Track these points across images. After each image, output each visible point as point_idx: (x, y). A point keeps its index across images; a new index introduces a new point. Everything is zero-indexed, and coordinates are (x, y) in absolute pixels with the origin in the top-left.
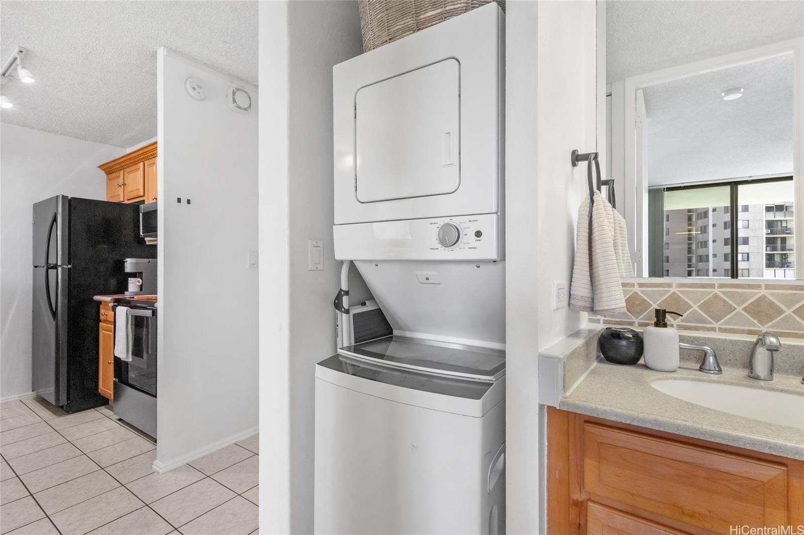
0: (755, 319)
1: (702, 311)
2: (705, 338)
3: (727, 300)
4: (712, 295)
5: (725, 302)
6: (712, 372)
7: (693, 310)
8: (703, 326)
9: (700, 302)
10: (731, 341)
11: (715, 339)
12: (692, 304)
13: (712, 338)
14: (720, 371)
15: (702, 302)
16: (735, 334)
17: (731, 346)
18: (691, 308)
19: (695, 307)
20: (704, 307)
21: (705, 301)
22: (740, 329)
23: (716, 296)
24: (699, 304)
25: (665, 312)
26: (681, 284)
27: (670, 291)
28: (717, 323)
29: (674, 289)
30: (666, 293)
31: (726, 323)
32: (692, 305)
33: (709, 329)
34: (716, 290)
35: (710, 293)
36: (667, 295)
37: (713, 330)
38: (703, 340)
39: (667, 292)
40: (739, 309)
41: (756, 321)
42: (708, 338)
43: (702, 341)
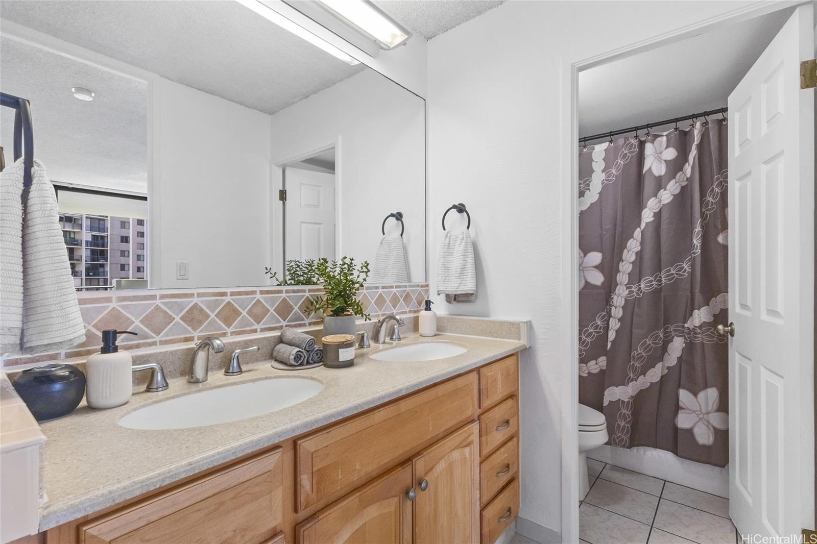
0: (189, 326)
1: (144, 325)
2: (147, 354)
3: (168, 311)
4: (154, 307)
5: (165, 313)
6: (160, 389)
7: (135, 326)
8: (145, 342)
9: (142, 316)
10: (171, 352)
11: (157, 353)
12: (133, 319)
13: (154, 353)
14: (167, 385)
15: (144, 315)
16: (174, 344)
17: (171, 357)
18: (132, 324)
19: (137, 323)
20: (146, 321)
21: (147, 315)
22: (178, 339)
23: (157, 308)
24: (141, 318)
25: (115, 333)
26: (122, 297)
27: (109, 306)
28: (157, 336)
29: (113, 304)
30: (104, 310)
31: (167, 335)
32: (134, 321)
33: (150, 345)
34: (158, 302)
35: (152, 304)
36: (106, 312)
37: (154, 345)
38: (145, 357)
39: (105, 308)
40: (177, 319)
41: (190, 328)
42: (151, 354)
43: (145, 359)
